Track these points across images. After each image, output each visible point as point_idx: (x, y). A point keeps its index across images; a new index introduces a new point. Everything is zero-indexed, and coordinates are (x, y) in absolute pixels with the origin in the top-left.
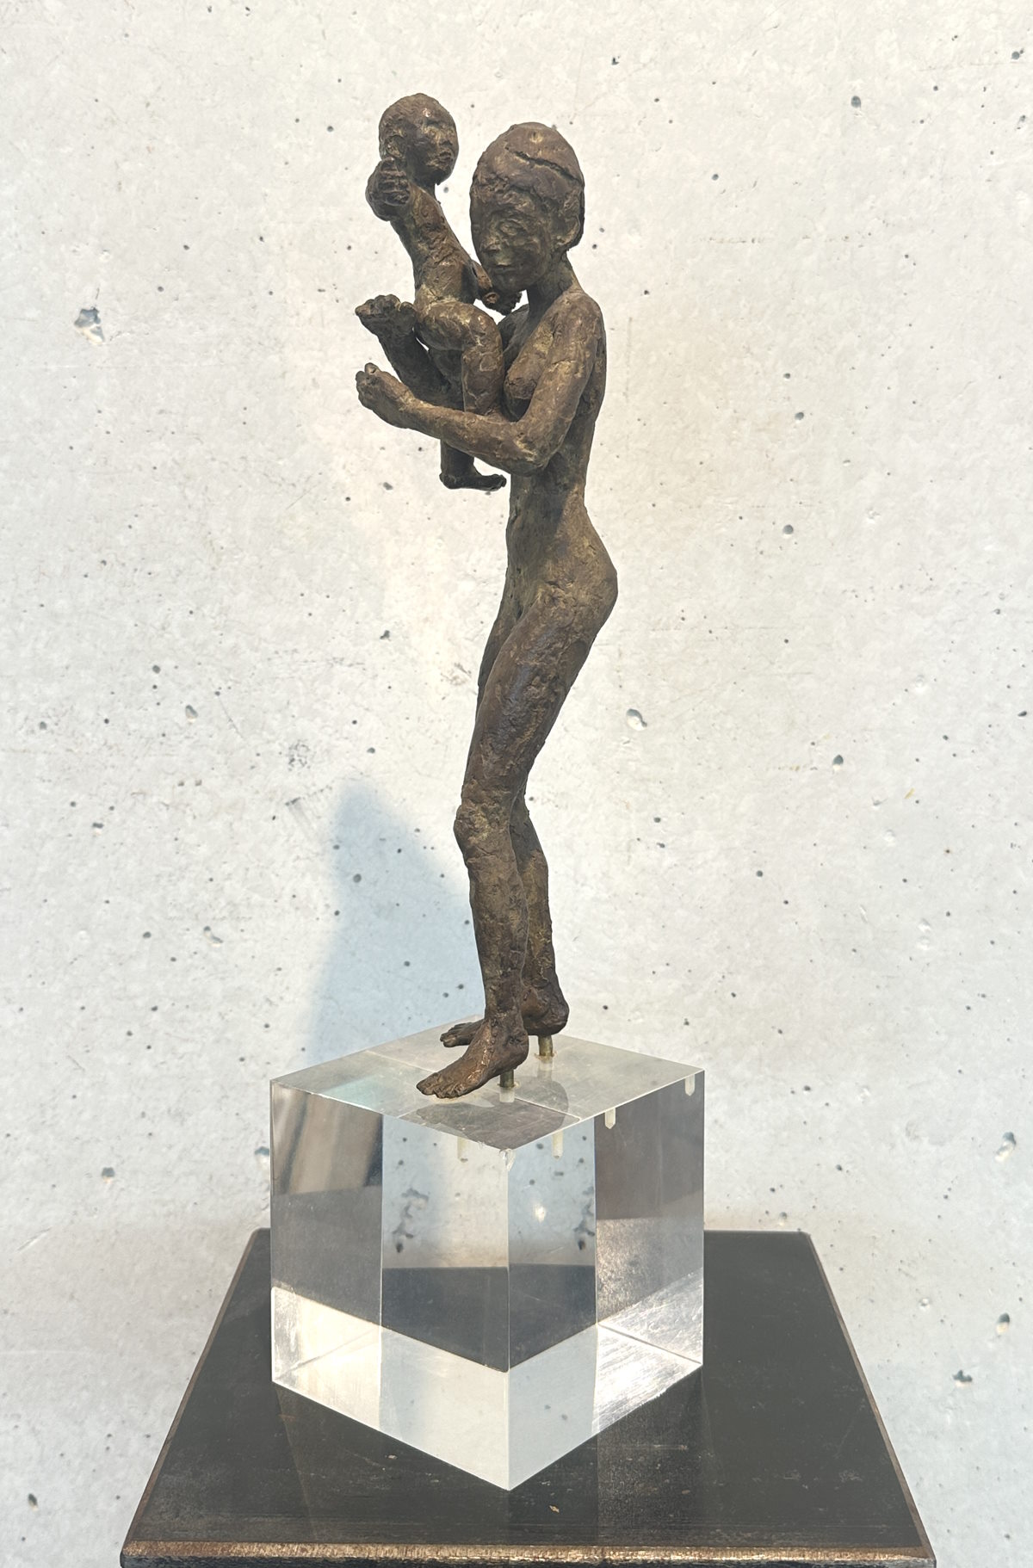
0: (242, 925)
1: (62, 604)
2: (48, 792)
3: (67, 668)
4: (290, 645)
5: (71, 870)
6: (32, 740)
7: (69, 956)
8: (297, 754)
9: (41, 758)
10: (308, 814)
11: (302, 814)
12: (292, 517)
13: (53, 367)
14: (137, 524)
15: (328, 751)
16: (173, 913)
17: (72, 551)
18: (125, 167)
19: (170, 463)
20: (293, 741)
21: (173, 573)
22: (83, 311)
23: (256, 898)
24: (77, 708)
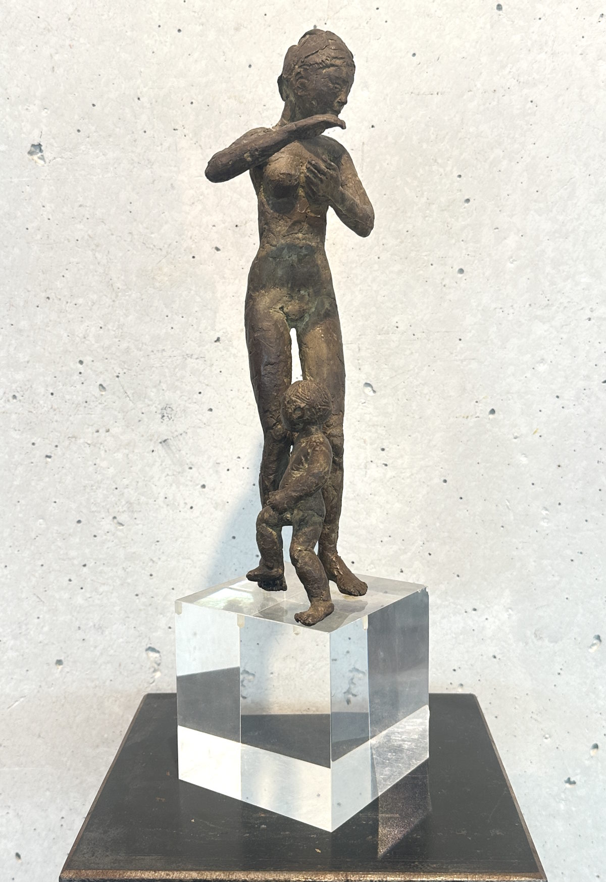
0: (135, 515)
1: (24, 324)
2: (18, 437)
3: (28, 362)
4: (160, 347)
5: (33, 484)
6: (8, 406)
7: (33, 536)
8: (166, 413)
9: (14, 416)
10: (173, 448)
11: (170, 449)
12: (160, 269)
13: (15, 180)
14: (68, 275)
15: (184, 411)
16: (94, 509)
17: (28, 291)
18: (56, 57)
19: (86, 237)
20: (163, 405)
21: (90, 304)
22: (33, 145)
23: (143, 499)
24: (34, 386)
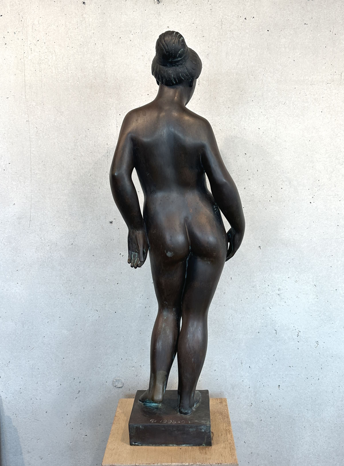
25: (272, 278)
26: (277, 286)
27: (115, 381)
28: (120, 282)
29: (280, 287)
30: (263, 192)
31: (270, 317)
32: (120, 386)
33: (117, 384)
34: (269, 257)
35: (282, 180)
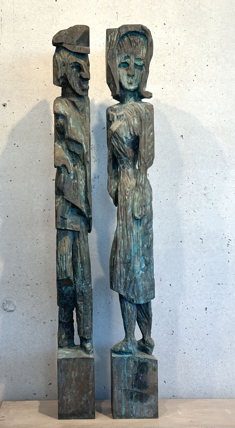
25: (197, 174)
26: (203, 184)
27: (5, 302)
28: (13, 179)
29: (207, 185)
30: (185, 69)
31: (195, 222)
32: (12, 310)
33: (8, 306)
34: (193, 148)
35: (208, 56)
